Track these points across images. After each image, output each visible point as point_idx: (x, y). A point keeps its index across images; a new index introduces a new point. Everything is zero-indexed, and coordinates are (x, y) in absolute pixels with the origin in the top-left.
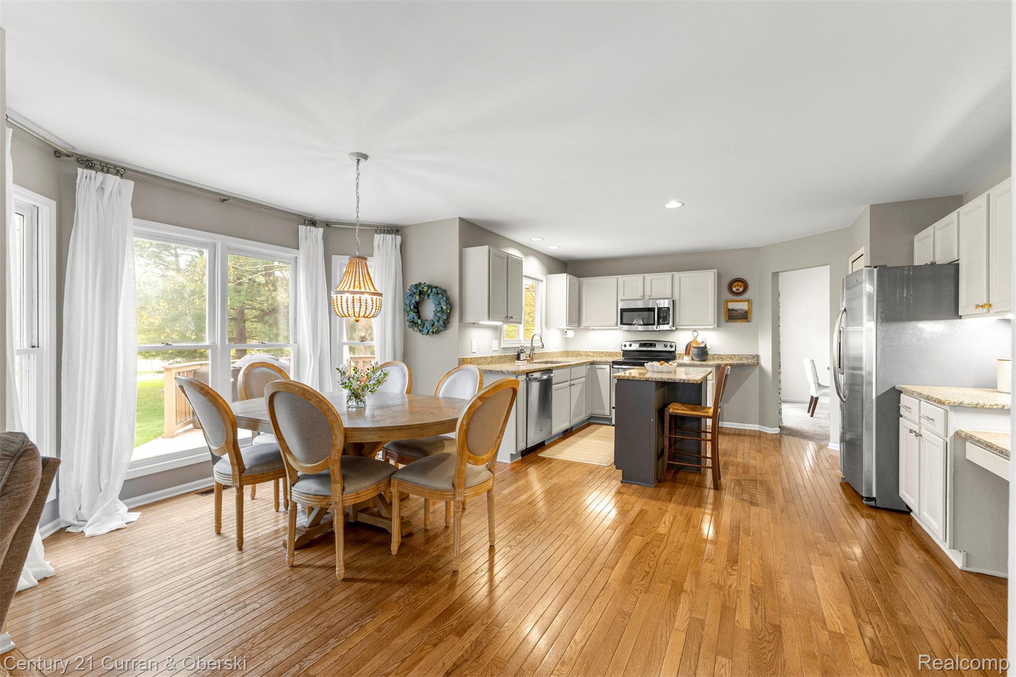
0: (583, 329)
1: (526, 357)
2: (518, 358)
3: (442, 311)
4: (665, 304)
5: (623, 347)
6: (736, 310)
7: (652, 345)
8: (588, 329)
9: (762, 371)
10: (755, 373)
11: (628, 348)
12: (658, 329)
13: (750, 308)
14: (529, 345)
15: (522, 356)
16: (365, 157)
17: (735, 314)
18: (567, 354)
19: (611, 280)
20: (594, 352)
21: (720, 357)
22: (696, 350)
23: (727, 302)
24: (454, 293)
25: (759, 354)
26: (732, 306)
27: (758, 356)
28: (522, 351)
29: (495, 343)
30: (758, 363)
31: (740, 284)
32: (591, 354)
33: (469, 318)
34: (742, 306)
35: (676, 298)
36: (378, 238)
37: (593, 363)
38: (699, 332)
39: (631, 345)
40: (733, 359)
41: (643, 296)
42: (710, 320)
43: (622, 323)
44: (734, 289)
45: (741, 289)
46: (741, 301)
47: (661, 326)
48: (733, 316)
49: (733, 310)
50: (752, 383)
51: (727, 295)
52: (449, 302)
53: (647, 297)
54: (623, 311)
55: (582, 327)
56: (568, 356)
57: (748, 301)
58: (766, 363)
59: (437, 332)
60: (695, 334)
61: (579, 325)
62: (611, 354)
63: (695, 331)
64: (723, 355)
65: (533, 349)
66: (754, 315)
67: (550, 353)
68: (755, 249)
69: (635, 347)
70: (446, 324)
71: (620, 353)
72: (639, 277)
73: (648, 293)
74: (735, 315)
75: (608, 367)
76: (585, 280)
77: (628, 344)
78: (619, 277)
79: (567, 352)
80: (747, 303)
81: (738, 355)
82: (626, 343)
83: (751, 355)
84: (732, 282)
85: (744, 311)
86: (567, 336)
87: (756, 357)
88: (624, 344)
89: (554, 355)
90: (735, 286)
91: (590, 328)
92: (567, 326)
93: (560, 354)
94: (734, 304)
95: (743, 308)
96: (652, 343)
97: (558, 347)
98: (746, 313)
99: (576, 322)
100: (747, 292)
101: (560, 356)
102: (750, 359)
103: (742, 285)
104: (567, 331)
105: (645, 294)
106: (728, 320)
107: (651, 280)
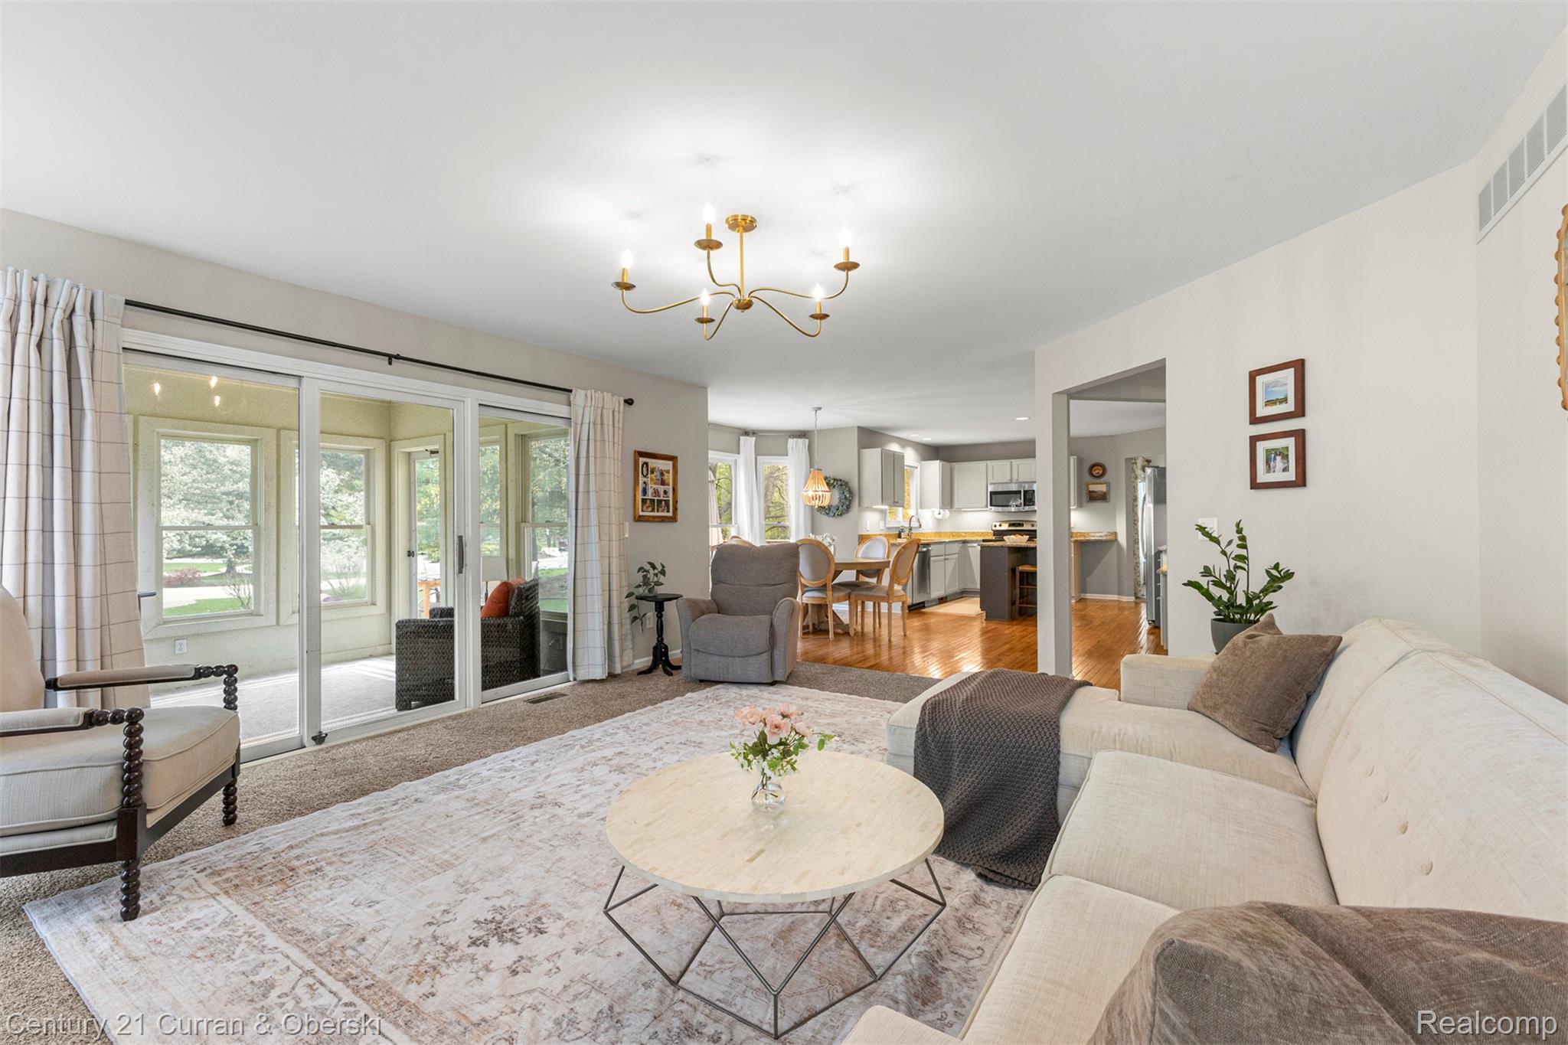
0: (956, 510)
1: (906, 534)
2: (899, 535)
3: (846, 498)
4: (1029, 487)
5: (992, 526)
6: (1096, 492)
7: (1021, 525)
8: (959, 511)
9: (1119, 546)
10: (1114, 550)
11: (998, 528)
12: (1025, 510)
13: (1108, 490)
14: (908, 525)
15: (903, 535)
16: (820, 409)
17: (1094, 495)
18: (939, 534)
19: (980, 465)
21: (1082, 534)
23: (1088, 485)
24: (854, 484)
25: (1117, 531)
26: (1092, 488)
27: (1116, 533)
28: (903, 531)
29: (882, 524)
30: (1116, 540)
31: (1099, 467)
32: (963, 533)
33: (866, 503)
34: (1102, 488)
36: (791, 442)
37: (965, 542)
39: (1000, 525)
40: (1091, 536)
41: (1011, 480)
43: (991, 505)
44: (1094, 473)
45: (1101, 472)
46: (1100, 483)
47: (1027, 507)
48: (1094, 497)
49: (1094, 492)
50: (1111, 558)
51: (1087, 478)
52: (851, 492)
53: (1014, 481)
54: (992, 493)
55: (954, 509)
56: (942, 534)
57: (1106, 483)
58: (1122, 539)
59: (841, 515)
61: (951, 508)
62: (982, 533)
64: (1085, 533)
65: (911, 528)
66: (1112, 495)
67: (926, 532)
68: (1111, 438)
69: (1005, 527)
70: (848, 507)
71: (991, 533)
72: (1006, 463)
73: (1015, 477)
75: (979, 544)
76: (956, 465)
77: (998, 524)
78: (988, 462)
79: (941, 530)
80: (1105, 485)
81: (1098, 532)
82: (996, 523)
83: (1110, 533)
84: (1092, 466)
85: (1103, 493)
86: (940, 518)
87: (1114, 534)
88: (994, 524)
89: (929, 535)
90: (1095, 470)
91: (965, 510)
92: (940, 508)
93: (934, 534)
94: (1094, 486)
95: (1102, 490)
96: (1020, 523)
97: (931, 527)
98: (1105, 495)
99: (948, 504)
100: (1106, 475)
101: (934, 536)
102: (1109, 536)
103: (1101, 470)
104: (940, 513)
105: (1013, 477)
106: (1090, 500)
107: (1018, 465)
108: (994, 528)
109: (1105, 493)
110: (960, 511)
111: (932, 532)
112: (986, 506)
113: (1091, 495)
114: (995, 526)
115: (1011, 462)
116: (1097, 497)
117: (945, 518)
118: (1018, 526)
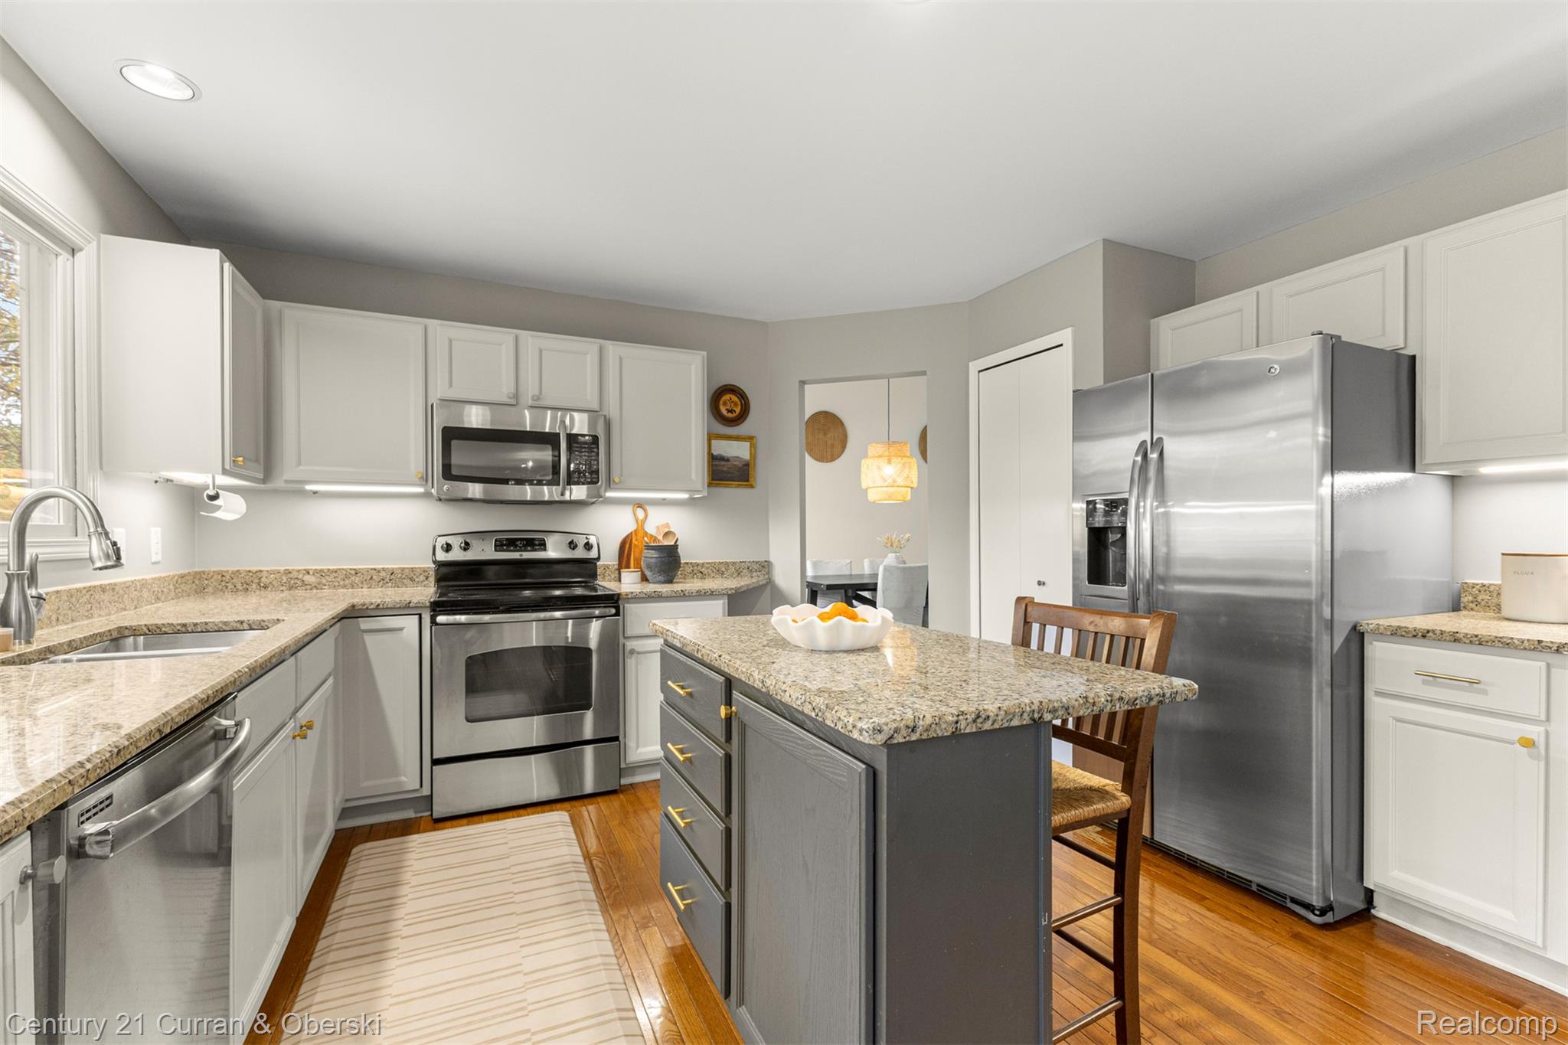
0: (276, 491)
4: (582, 425)
5: (439, 552)
6: (728, 460)
7: (532, 544)
8: (297, 492)
9: (778, 597)
10: (763, 602)
11: (457, 555)
12: (567, 497)
13: (754, 457)
17: (724, 467)
18: (197, 584)
19: (406, 330)
20: (321, 573)
22: (653, 554)
23: (709, 438)
25: (772, 559)
26: (722, 448)
30: (770, 582)
31: (735, 398)
32: (308, 578)
34: (737, 450)
35: (613, 411)
37: (351, 615)
38: (651, 510)
39: (466, 546)
40: (723, 574)
41: (516, 396)
42: (694, 477)
43: (447, 476)
44: (723, 409)
45: (737, 411)
46: (738, 438)
47: (576, 487)
48: (721, 472)
49: (722, 458)
53: (527, 398)
54: (453, 435)
55: (278, 483)
56: (201, 591)
57: (750, 439)
58: (788, 578)
60: (640, 513)
61: (269, 474)
62: (392, 578)
63: (640, 506)
64: (703, 564)
65: (28, 572)
66: (760, 473)
67: (127, 587)
68: (763, 326)
69: (484, 551)
71: (425, 570)
72: (502, 338)
73: (530, 389)
74: (725, 469)
75: (409, 623)
76: (295, 315)
77: (456, 542)
78: (433, 323)
79: (199, 575)
80: (747, 444)
82: (450, 540)
83: (757, 562)
84: (719, 391)
85: (744, 463)
86: (218, 514)
87: (766, 566)
88: (442, 541)
89: (145, 594)
90: (725, 404)
91: (309, 487)
92: (225, 472)
93: (171, 587)
94: (724, 443)
95: (741, 456)
96: (534, 539)
97: (159, 558)
98: (746, 468)
99: (257, 461)
100: (748, 419)
101: (172, 594)
102: (756, 571)
103: (739, 403)
104: (217, 493)
105: (521, 389)
106: (712, 480)
107: (541, 351)
108: (441, 556)
109: (747, 465)
110: (302, 494)
111: (163, 575)
112: (422, 477)
113: (716, 465)
114: (448, 548)
115: (517, 338)
116: (729, 473)
117: (238, 516)
118: (529, 548)
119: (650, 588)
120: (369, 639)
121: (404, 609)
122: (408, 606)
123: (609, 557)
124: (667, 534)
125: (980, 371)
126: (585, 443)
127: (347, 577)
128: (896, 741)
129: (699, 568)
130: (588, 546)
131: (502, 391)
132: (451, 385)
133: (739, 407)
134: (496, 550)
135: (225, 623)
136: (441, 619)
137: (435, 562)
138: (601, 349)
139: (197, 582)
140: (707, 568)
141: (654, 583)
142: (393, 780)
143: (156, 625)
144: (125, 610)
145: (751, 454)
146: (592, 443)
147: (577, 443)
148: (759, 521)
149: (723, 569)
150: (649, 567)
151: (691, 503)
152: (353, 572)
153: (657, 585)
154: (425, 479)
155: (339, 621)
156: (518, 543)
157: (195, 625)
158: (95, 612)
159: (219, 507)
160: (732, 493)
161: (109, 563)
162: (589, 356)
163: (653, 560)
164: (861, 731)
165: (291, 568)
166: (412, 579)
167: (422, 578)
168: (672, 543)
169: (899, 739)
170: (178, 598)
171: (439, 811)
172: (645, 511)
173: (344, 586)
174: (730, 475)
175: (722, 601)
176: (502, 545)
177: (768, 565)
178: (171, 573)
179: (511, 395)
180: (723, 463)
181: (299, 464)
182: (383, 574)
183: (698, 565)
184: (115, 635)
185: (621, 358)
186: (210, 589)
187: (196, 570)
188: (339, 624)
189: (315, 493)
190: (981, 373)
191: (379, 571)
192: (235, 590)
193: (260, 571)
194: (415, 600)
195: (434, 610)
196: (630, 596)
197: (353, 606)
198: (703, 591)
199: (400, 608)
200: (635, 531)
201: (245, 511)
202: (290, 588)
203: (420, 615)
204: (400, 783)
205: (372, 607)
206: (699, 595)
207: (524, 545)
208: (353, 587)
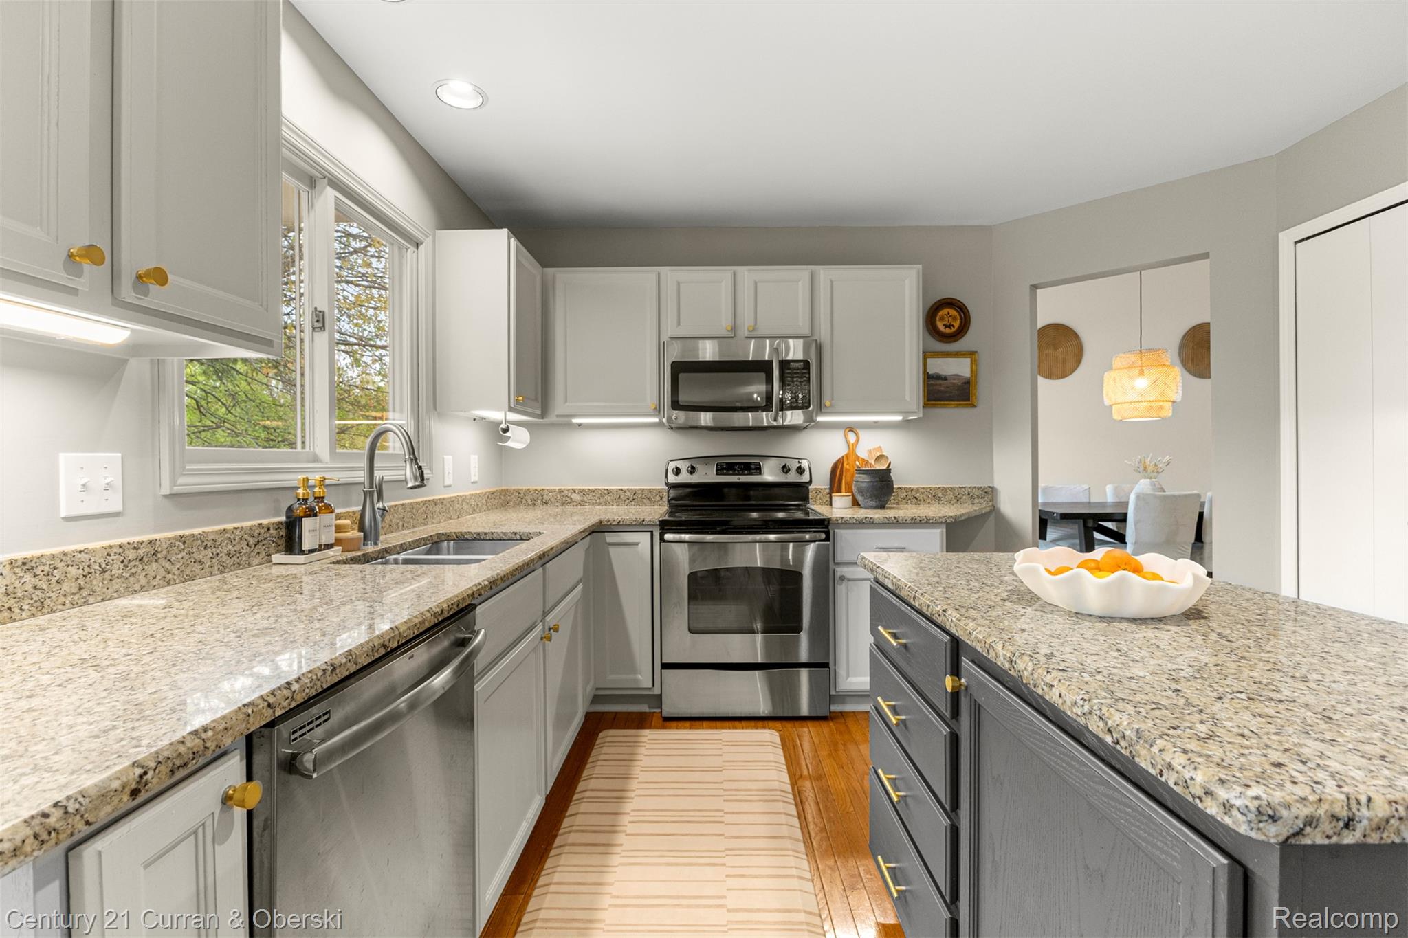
0: (553, 425)
1: (339, 529)
2: (290, 539)
4: (795, 351)
5: (670, 475)
6: (945, 378)
7: (750, 468)
8: (566, 425)
9: (1002, 527)
10: (986, 532)
11: (684, 478)
12: (780, 422)
13: (975, 373)
14: (361, 476)
17: (942, 386)
18: (504, 499)
19: (640, 279)
20: (583, 492)
22: (865, 478)
23: (924, 357)
25: (996, 485)
26: (940, 366)
30: (994, 510)
31: (953, 312)
32: (576, 497)
34: (957, 368)
35: (823, 335)
37: (598, 530)
38: (861, 433)
39: (692, 470)
40: (940, 499)
41: (734, 328)
42: (907, 398)
43: (676, 405)
44: (939, 326)
45: (955, 326)
46: (957, 355)
47: (789, 413)
48: (938, 393)
49: (938, 377)
53: (744, 331)
54: (681, 369)
55: (552, 418)
56: (505, 505)
57: (971, 354)
58: (1011, 506)
60: (852, 437)
61: (544, 411)
62: (634, 497)
63: (851, 430)
64: (918, 489)
65: (376, 490)
66: (983, 391)
67: (452, 501)
68: (985, 231)
69: (707, 475)
71: (660, 491)
72: (720, 276)
73: (746, 322)
74: (942, 388)
75: (643, 539)
76: (561, 275)
77: (684, 466)
78: (664, 270)
79: (504, 492)
80: (968, 360)
81: (952, 489)
82: (679, 464)
83: (979, 488)
84: (935, 307)
85: (963, 381)
86: (509, 444)
87: (990, 493)
88: (672, 465)
89: (465, 507)
90: (942, 319)
91: (575, 421)
92: (511, 409)
93: (484, 501)
94: (940, 361)
95: (960, 374)
96: (750, 463)
97: (474, 479)
98: (966, 386)
99: (536, 400)
100: (970, 331)
101: (485, 507)
102: (978, 497)
103: (958, 317)
104: (508, 427)
105: (739, 322)
106: (928, 400)
107: (756, 284)
108: (672, 479)
109: (967, 383)
110: (570, 426)
111: (478, 492)
112: (656, 408)
113: (932, 385)
114: (677, 471)
115: (735, 274)
116: (946, 392)
117: (524, 446)
118: (746, 472)
119: (862, 513)
120: (612, 550)
121: (639, 526)
122: (642, 523)
123: (820, 482)
124: (879, 458)
125: (1296, 242)
126: (798, 369)
127: (602, 496)
128: (1308, 841)
129: (914, 493)
130: (800, 470)
131: (723, 325)
132: (679, 324)
133: (958, 322)
134: (717, 474)
135: (505, 534)
136: (668, 536)
137: (667, 484)
138: (813, 277)
139: (503, 497)
140: (923, 493)
141: (866, 508)
142: (632, 676)
143: (461, 533)
144: (451, 519)
145: (972, 371)
146: (804, 369)
147: (789, 369)
148: (983, 443)
149: (940, 495)
150: (860, 491)
151: (905, 425)
152: (606, 492)
153: (869, 511)
154: (658, 410)
155: (589, 534)
156: (736, 467)
157: (486, 534)
158: (430, 520)
159: (509, 438)
160: (951, 414)
161: (417, 484)
162: (800, 283)
163: (864, 485)
164: (1227, 807)
165: (563, 488)
166: (649, 499)
167: (658, 498)
168: (885, 467)
169: (1315, 837)
170: (489, 510)
171: (668, 710)
172: (857, 434)
173: (600, 504)
174: (948, 395)
175: (939, 530)
176: (723, 469)
177: (992, 491)
178: (484, 491)
179: (729, 328)
180: (940, 382)
181: (566, 401)
182: (628, 494)
183: (912, 491)
184: (435, 539)
185: (832, 282)
186: (511, 503)
187: (503, 488)
188: (589, 537)
189: (580, 425)
190: (1298, 245)
191: (625, 492)
192: (527, 505)
193: (543, 490)
194: (647, 519)
195: (662, 528)
196: (840, 521)
197: (601, 522)
198: (919, 519)
199: (635, 525)
200: (847, 455)
201: (529, 441)
202: (563, 504)
203: (652, 532)
204: (636, 681)
205: (614, 523)
206: (914, 523)
207: (742, 469)
208: (606, 505)
